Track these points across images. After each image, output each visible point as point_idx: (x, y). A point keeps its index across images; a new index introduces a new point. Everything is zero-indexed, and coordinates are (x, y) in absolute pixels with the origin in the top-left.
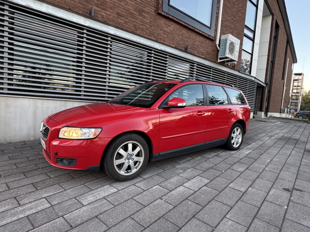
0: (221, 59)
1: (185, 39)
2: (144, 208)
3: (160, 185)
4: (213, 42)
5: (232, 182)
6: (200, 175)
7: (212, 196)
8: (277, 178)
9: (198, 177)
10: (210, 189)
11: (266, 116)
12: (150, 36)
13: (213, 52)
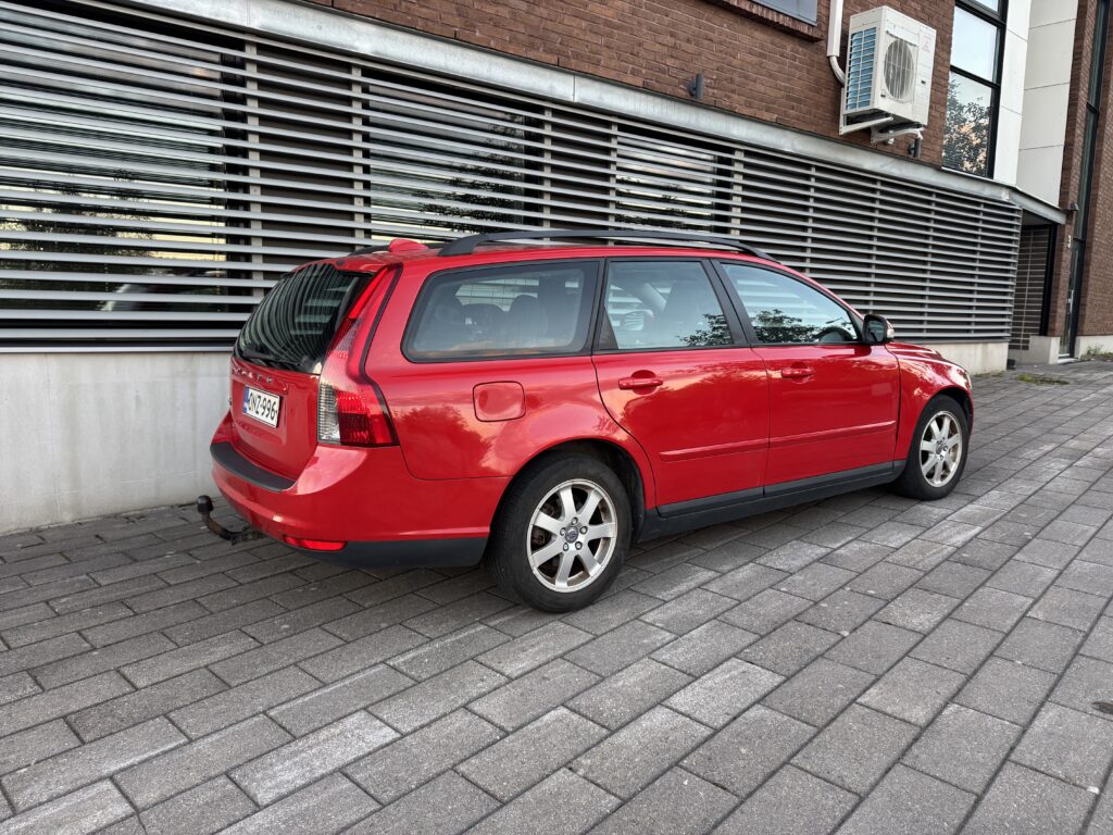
0: (851, 120)
1: (685, 46)
2: (498, 809)
3: (571, 704)
4: (815, 46)
5: (878, 679)
6: (742, 655)
7: (783, 748)
8: (1076, 653)
9: (734, 662)
10: (779, 717)
11: (1072, 352)
12: (532, 46)
13: (818, 91)
